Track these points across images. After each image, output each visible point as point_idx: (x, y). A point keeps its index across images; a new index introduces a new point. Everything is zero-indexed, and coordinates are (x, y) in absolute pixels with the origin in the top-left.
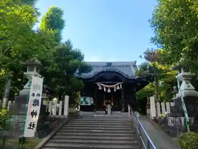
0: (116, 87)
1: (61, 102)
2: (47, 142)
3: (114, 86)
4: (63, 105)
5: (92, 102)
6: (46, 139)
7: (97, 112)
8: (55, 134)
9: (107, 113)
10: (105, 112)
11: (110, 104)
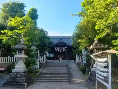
0: (64, 49)
1: (43, 57)
2: (42, 70)
3: (63, 49)
4: (44, 58)
5: (53, 56)
6: (42, 69)
7: (56, 60)
8: (43, 68)
9: (60, 61)
10: (59, 60)
11: (61, 57)
